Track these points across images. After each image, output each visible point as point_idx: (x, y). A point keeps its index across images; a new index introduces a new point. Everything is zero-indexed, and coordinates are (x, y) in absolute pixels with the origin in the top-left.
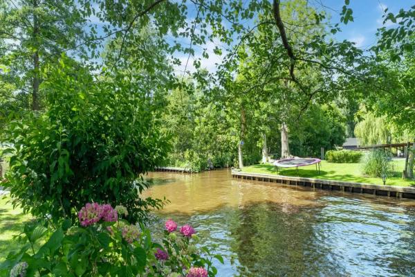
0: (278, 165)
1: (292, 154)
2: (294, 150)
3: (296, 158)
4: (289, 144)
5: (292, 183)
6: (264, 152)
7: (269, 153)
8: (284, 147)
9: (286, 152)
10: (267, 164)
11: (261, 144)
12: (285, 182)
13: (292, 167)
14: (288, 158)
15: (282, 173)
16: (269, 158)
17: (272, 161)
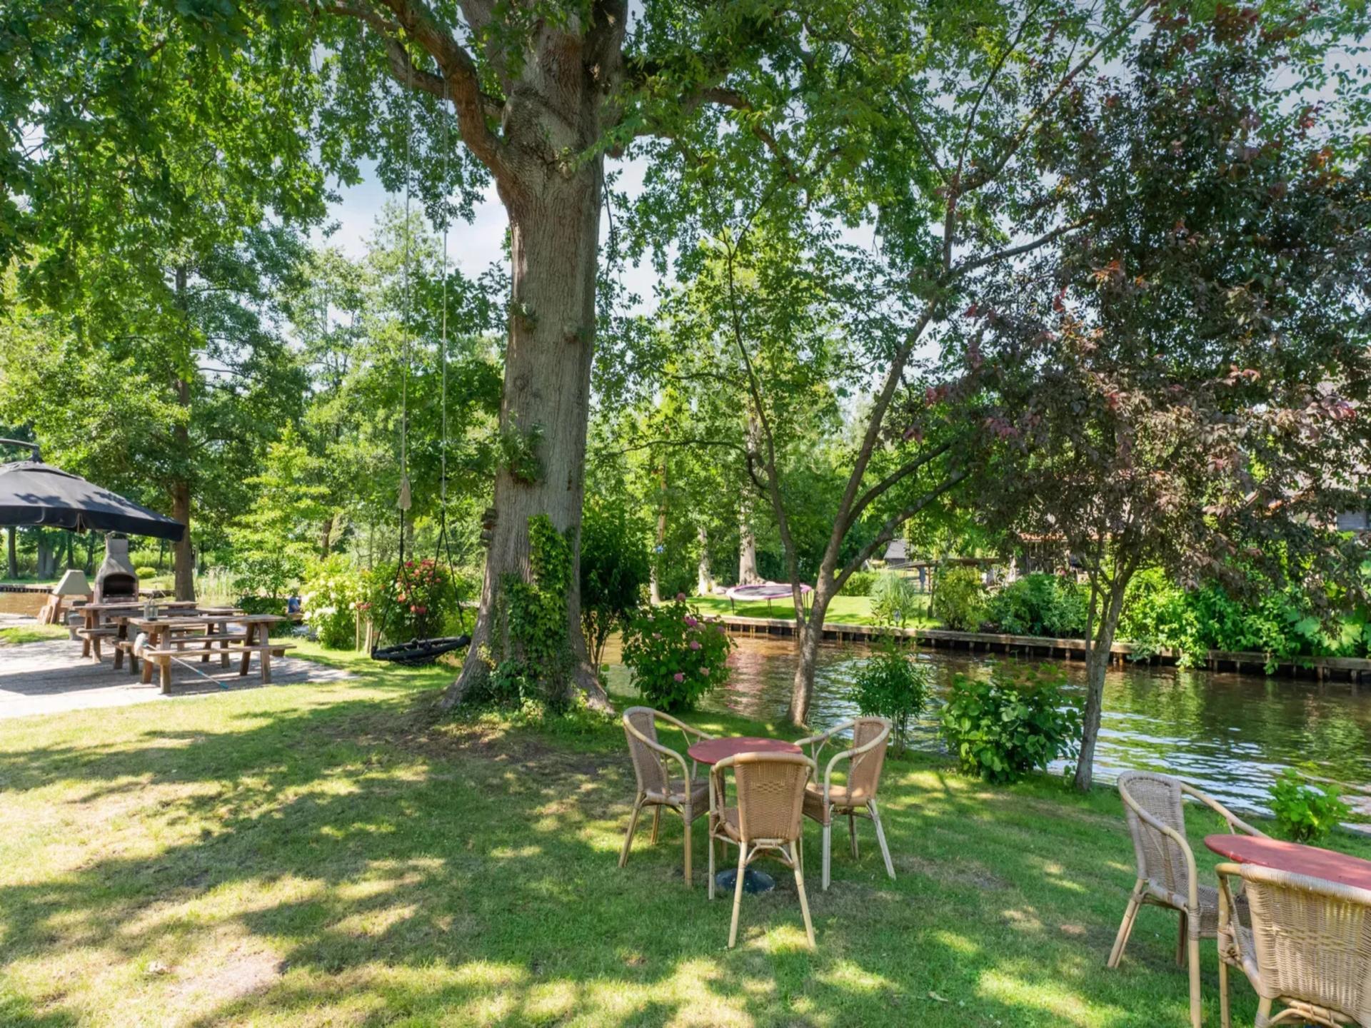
0: (737, 597)
1: (763, 576)
2: (768, 567)
3: (771, 584)
4: (757, 554)
5: (759, 629)
6: (703, 569)
7: (714, 572)
8: (746, 560)
9: (750, 570)
10: (710, 596)
11: (697, 552)
12: (746, 628)
13: (761, 601)
14: (754, 584)
15: (741, 613)
16: (713, 583)
17: (720, 589)
